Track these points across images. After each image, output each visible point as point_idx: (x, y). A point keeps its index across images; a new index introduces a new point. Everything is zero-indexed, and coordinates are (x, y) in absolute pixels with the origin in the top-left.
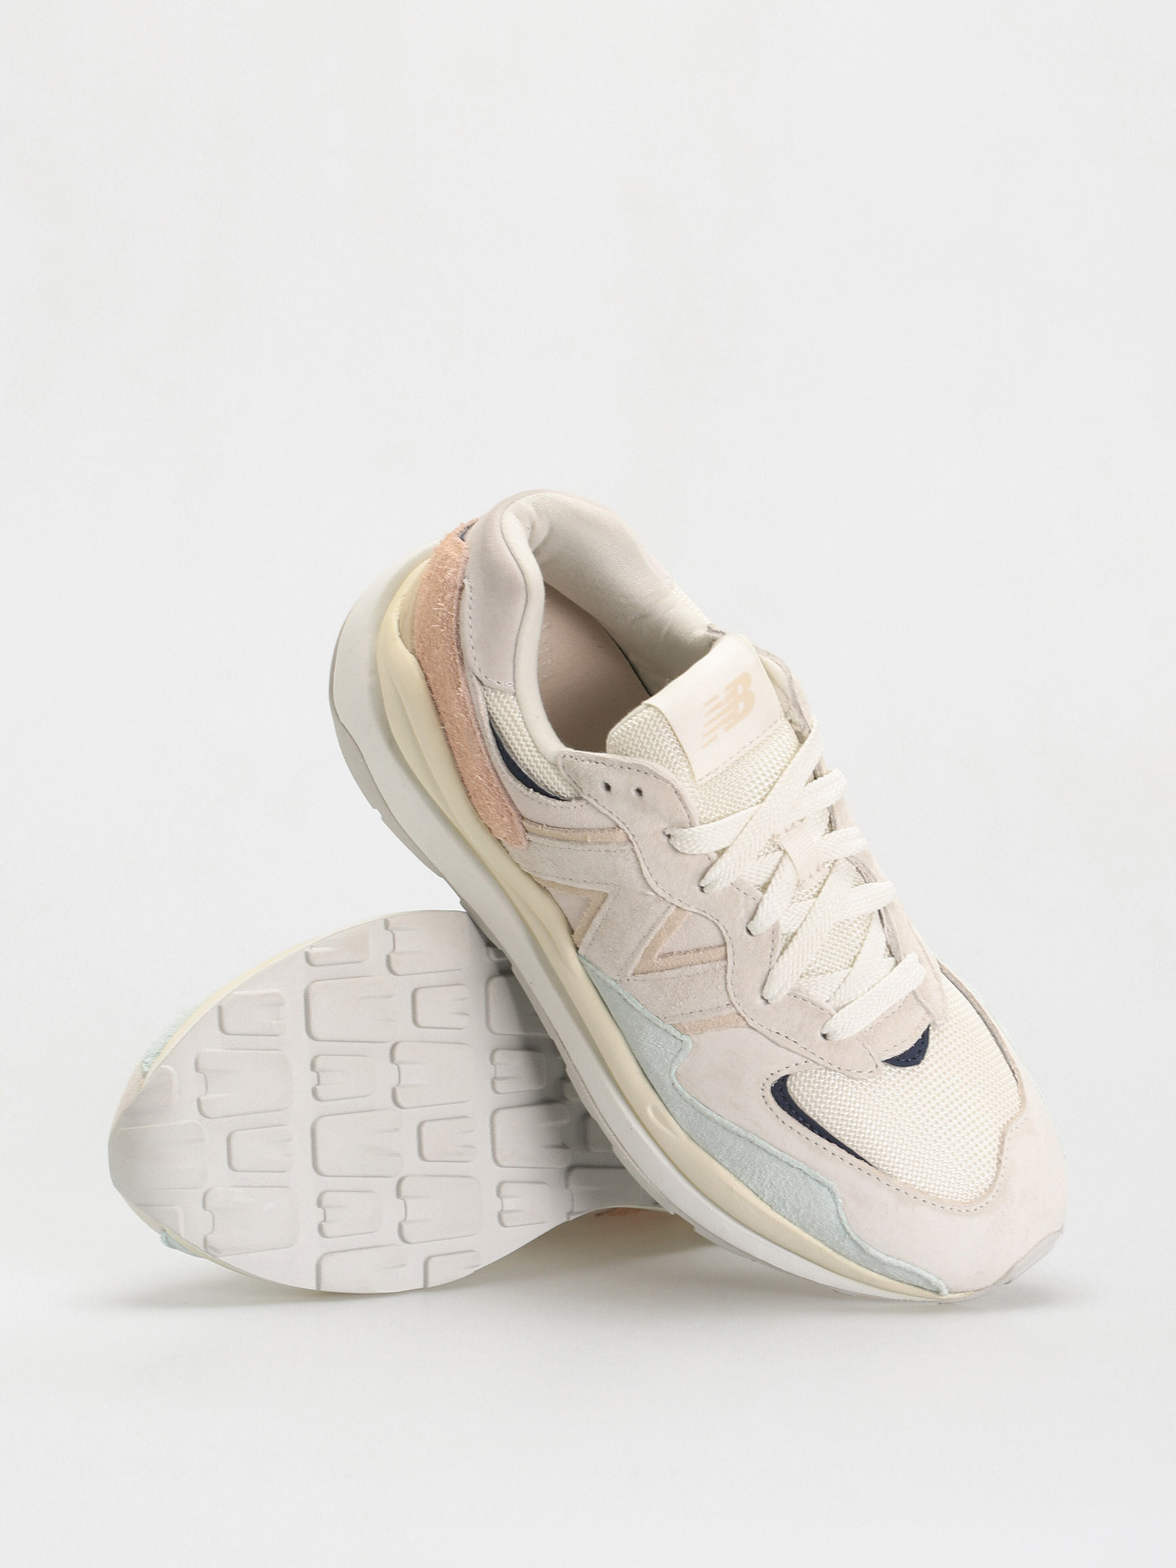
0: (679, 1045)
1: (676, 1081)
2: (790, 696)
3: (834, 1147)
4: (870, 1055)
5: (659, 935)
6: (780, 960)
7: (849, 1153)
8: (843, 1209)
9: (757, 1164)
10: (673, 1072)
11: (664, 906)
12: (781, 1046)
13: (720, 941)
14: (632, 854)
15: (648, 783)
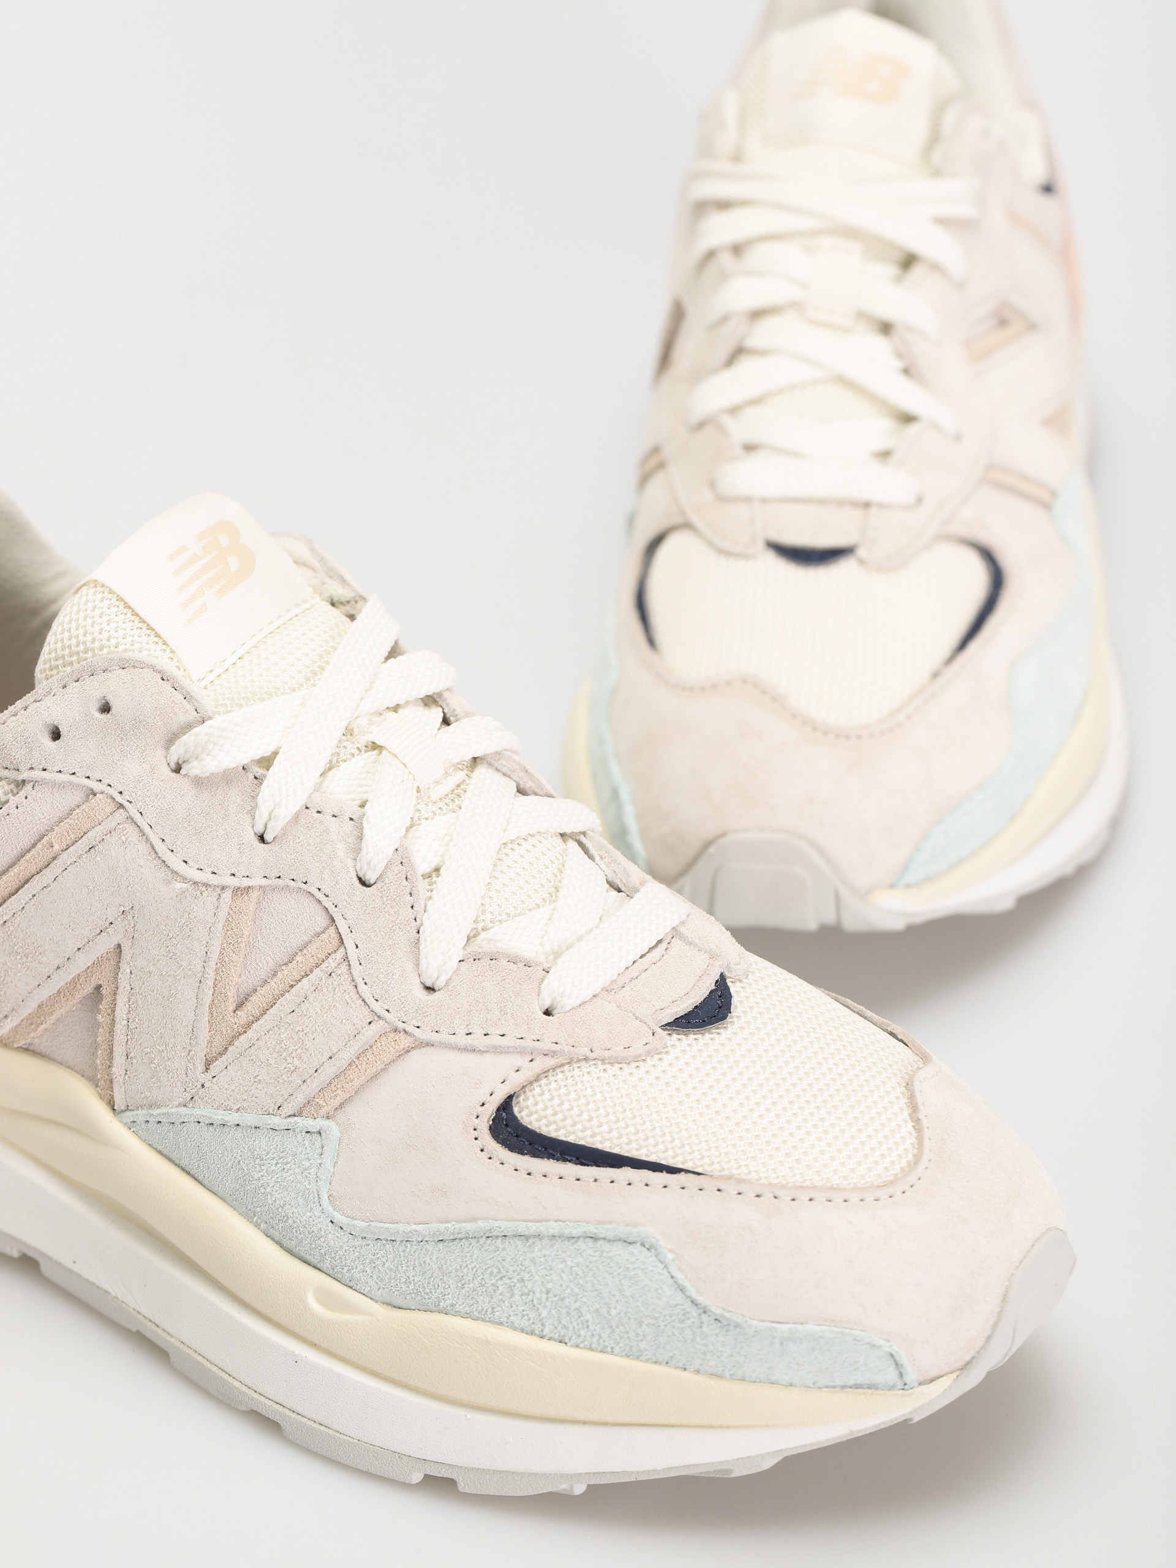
0: (318, 1144)
1: (335, 1213)
2: (317, 565)
3: (627, 1173)
4: (637, 1018)
5: (221, 960)
6: (429, 908)
7: (654, 1171)
8: (680, 1270)
9: (511, 1268)
10: (325, 1196)
11: (210, 897)
12: (481, 1052)
13: (322, 921)
14: (130, 828)
15: (113, 687)
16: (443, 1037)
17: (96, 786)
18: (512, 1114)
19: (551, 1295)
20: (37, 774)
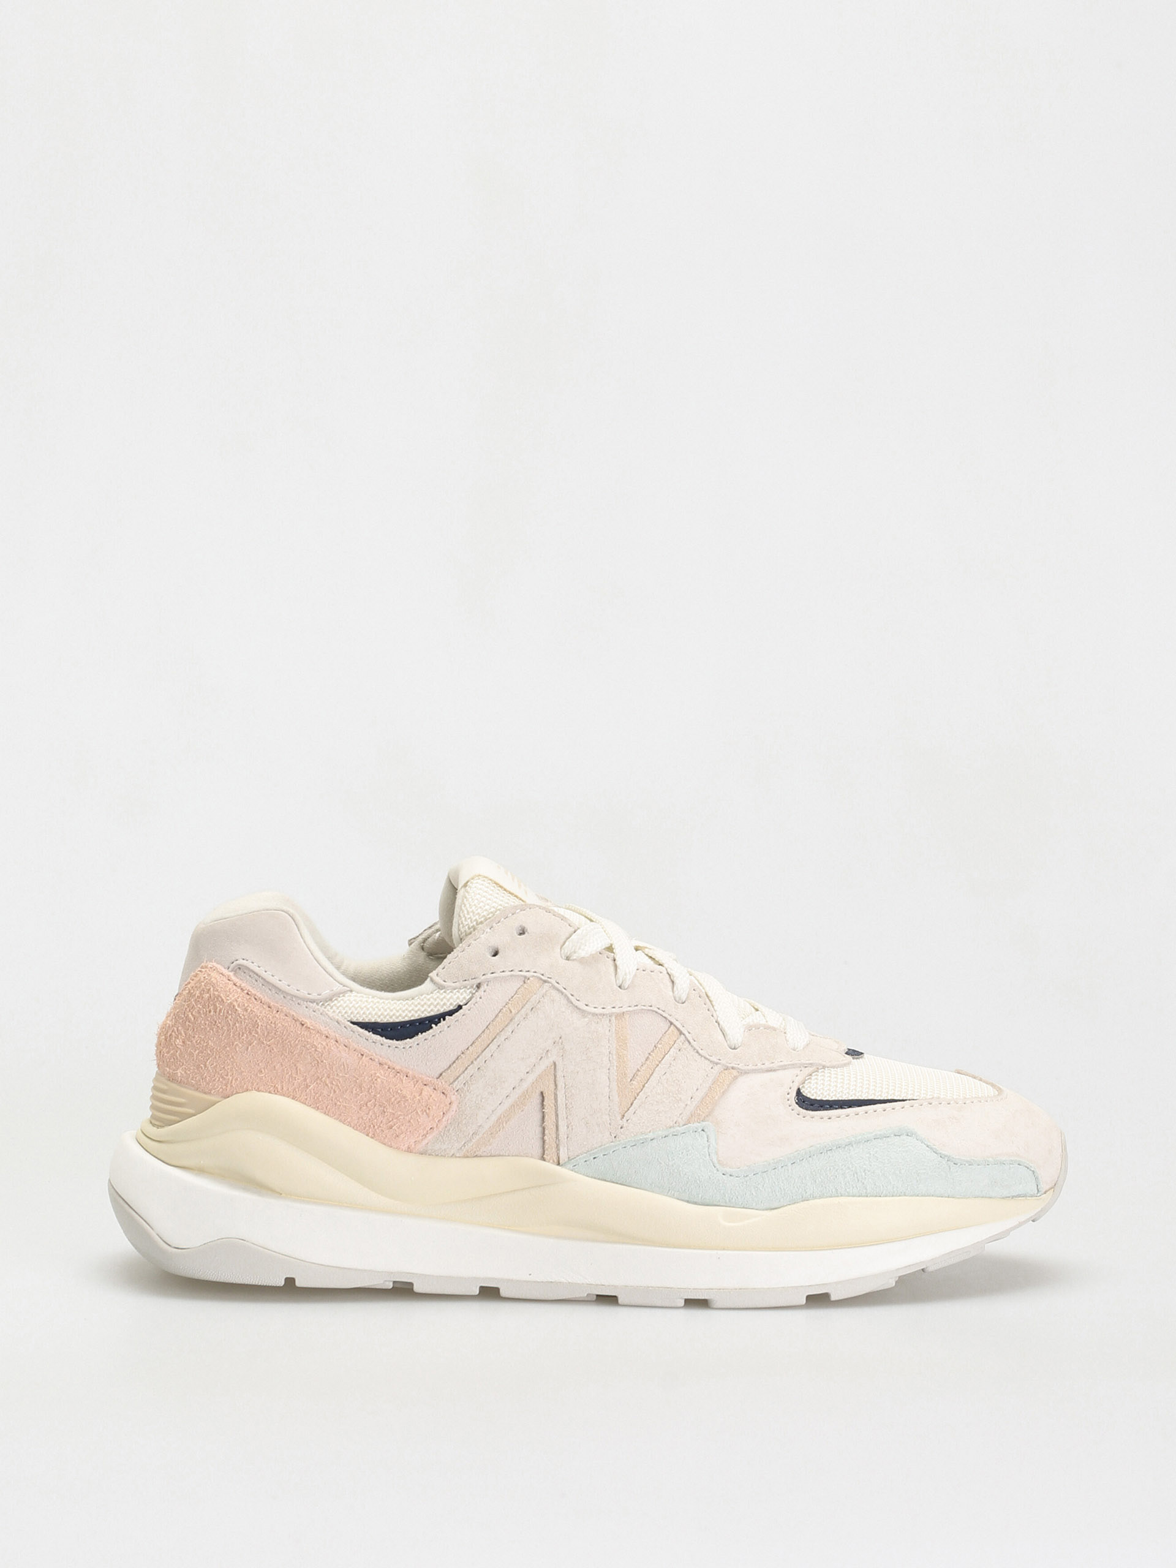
0: (704, 1135)
1: (725, 1169)
5: (618, 1055)
7: (886, 1103)
8: (931, 1141)
10: (716, 1162)
11: (605, 1021)
12: (775, 1070)
13: (664, 1025)
14: (554, 993)
15: (522, 919)
16: (750, 1067)
17: (527, 974)
18: (804, 1096)
19: (866, 1171)
20: (489, 976)
